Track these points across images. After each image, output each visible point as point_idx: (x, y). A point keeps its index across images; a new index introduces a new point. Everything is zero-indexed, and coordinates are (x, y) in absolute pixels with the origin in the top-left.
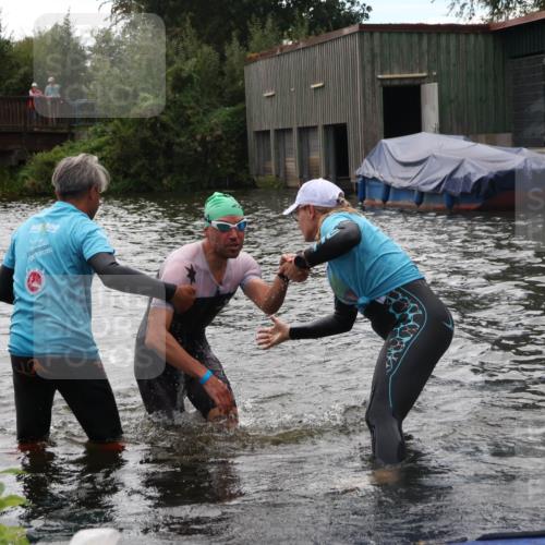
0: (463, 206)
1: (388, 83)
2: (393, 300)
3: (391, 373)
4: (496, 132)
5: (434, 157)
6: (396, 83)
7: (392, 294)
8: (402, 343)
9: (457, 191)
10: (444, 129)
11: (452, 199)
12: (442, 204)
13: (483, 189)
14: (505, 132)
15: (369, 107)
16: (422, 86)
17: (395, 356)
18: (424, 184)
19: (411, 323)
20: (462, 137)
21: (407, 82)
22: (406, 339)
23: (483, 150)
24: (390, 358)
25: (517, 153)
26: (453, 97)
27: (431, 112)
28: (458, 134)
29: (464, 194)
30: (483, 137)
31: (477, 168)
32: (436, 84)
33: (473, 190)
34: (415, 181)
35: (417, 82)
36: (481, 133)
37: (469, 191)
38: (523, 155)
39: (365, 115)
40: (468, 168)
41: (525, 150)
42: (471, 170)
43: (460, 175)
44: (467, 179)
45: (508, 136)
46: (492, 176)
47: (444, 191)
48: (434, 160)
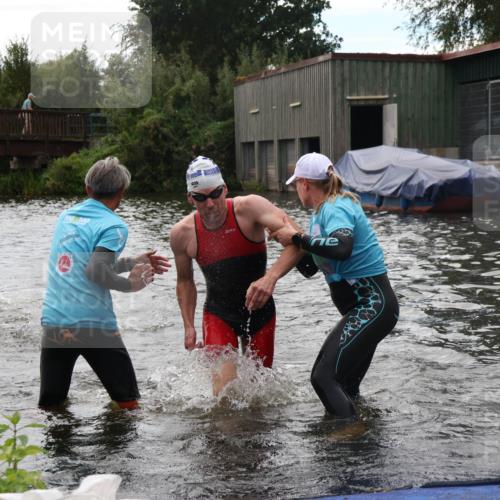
0: (417, 208)
1: (355, 103)
2: (361, 285)
3: (343, 345)
4: (445, 146)
5: (393, 166)
6: (362, 103)
7: (362, 280)
8: (359, 323)
9: (412, 196)
10: (402, 143)
11: (408, 203)
12: (399, 206)
13: (435, 192)
14: (452, 146)
15: (339, 124)
16: (384, 107)
17: (351, 332)
18: (384, 189)
19: (371, 309)
20: (416, 150)
21: (371, 103)
22: (363, 321)
23: (434, 161)
24: (345, 332)
25: (463, 164)
26: (410, 116)
27: (391, 129)
28: (413, 147)
29: (417, 199)
30: (434, 150)
31: (431, 178)
32: (395, 106)
33: (425, 195)
34: (376, 187)
35: (379, 103)
36: (433, 147)
37: (422, 195)
38: (467, 165)
39: (335, 129)
40: (421, 177)
41: (469, 161)
42: (424, 178)
43: (414, 182)
44: (420, 185)
45: (455, 150)
46: (441, 183)
47: (401, 195)
48: (393, 169)
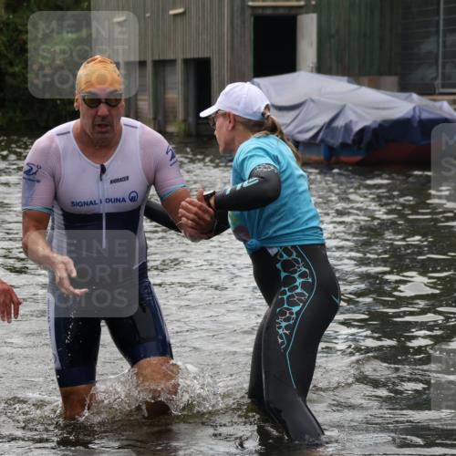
0: (343, 158)
1: (260, 11)
2: (285, 257)
3: (286, 349)
4: (381, 74)
5: (313, 101)
6: (269, 12)
7: (286, 250)
8: (291, 313)
9: (336, 141)
10: (322, 68)
11: (331, 151)
12: (318, 156)
13: (367, 137)
14: (390, 74)
15: (237, 40)
16: (299, 17)
17: (287, 328)
18: (300, 132)
19: (299, 290)
20: (346, 78)
21: (281, 11)
22: (295, 309)
23: (368, 94)
24: (280, 331)
25: (406, 99)
26: (333, 31)
27: (307, 48)
29: (344, 146)
30: (366, 79)
31: (360, 116)
32: (314, 16)
33: (354, 141)
34: (290, 128)
35: (293, 12)
36: (364, 75)
37: (349, 141)
38: (412, 101)
39: (232, 48)
40: (349, 116)
41: (415, 96)
42: (352, 117)
43: (340, 123)
44: (347, 127)
45: (394, 80)
46: (376, 126)
47: (322, 141)
48: (312, 105)
